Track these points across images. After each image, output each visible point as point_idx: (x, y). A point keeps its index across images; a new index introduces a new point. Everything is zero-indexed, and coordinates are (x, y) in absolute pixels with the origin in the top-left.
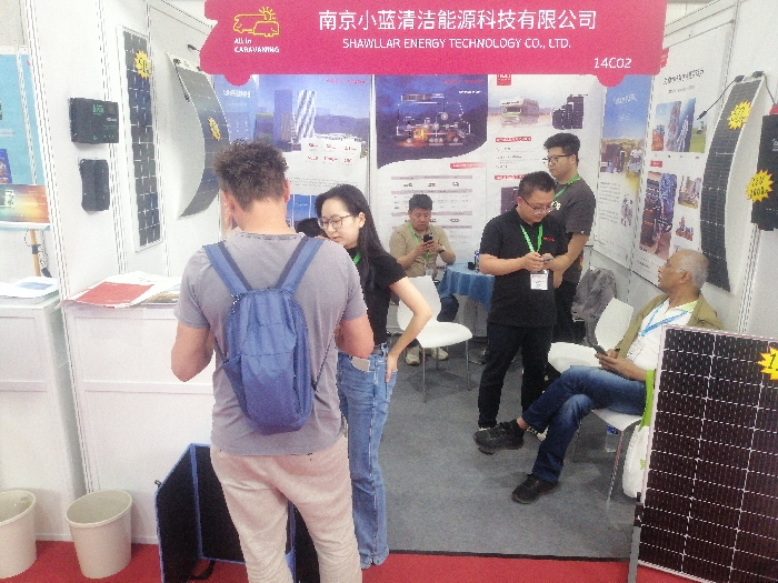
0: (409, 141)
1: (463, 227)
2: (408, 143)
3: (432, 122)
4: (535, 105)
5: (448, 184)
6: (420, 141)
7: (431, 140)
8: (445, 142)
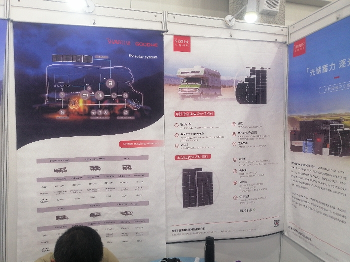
0: (62, 112)
1: (137, 221)
2: (61, 115)
3: (95, 89)
4: (216, 75)
5: (117, 167)
6: (78, 113)
7: (93, 112)
8: (113, 115)
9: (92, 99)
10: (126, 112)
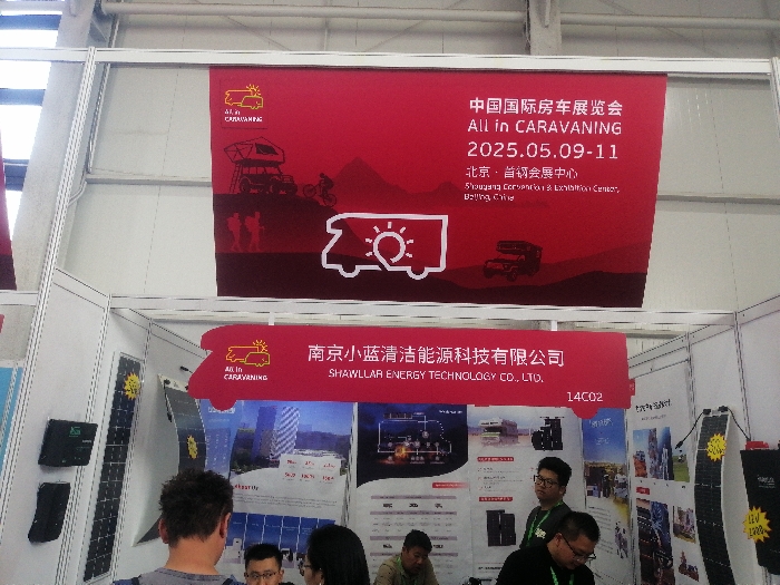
0: (390, 458)
1: (446, 554)
2: (389, 461)
3: (413, 440)
4: (514, 426)
5: (430, 505)
6: (402, 459)
7: (413, 459)
8: (427, 461)
9: (412, 447)
10: (437, 458)
